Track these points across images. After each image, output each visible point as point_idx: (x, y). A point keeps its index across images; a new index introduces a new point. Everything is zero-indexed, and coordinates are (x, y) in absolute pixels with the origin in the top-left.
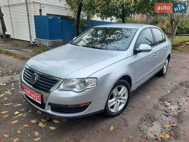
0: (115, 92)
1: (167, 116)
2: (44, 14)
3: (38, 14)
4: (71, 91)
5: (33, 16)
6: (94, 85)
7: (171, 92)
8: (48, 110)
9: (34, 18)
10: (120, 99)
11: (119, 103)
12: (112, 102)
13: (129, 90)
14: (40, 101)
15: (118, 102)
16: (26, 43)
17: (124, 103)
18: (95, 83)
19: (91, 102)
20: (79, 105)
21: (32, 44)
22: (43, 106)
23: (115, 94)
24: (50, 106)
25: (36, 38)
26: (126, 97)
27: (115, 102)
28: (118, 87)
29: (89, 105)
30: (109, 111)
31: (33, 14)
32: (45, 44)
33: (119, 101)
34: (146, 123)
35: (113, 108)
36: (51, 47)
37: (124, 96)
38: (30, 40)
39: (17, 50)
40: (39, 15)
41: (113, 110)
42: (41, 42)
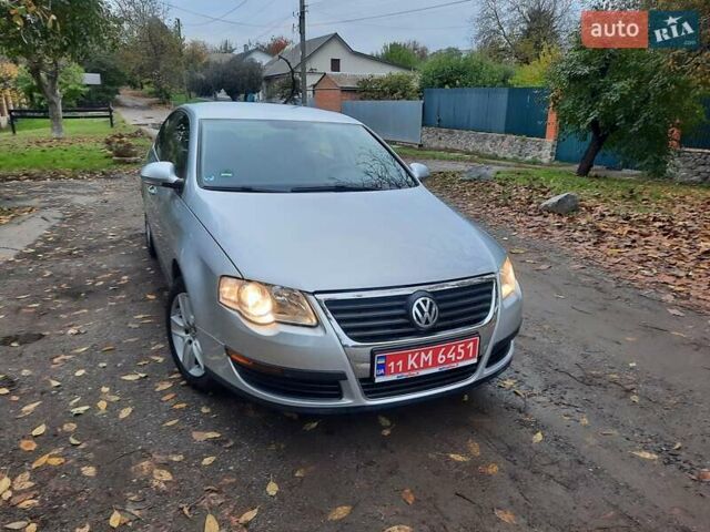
14: (472, 357)
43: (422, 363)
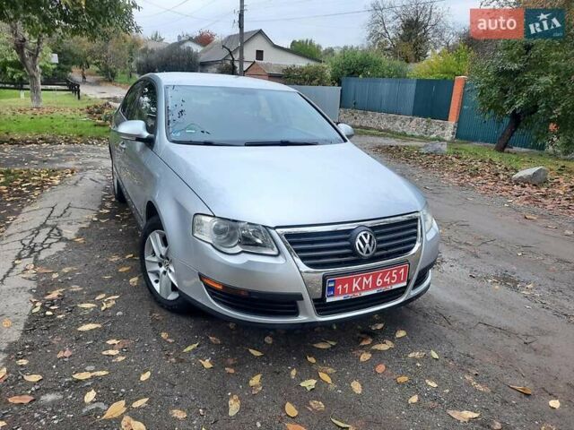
43: (363, 286)
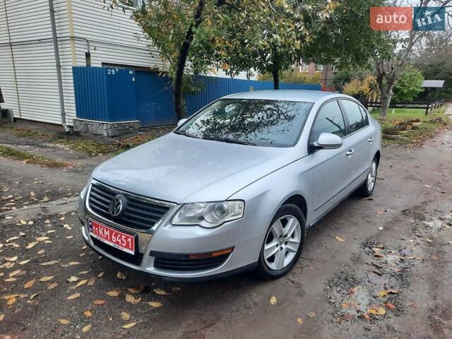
0: (277, 227)
1: (380, 275)
2: (96, 63)
3: (82, 63)
4: (197, 227)
5: (71, 67)
6: (240, 214)
7: (386, 229)
8: (149, 267)
9: (74, 72)
10: (286, 243)
11: (284, 251)
12: (272, 248)
13: (302, 224)
14: (132, 249)
15: (281, 248)
16: (52, 127)
17: (293, 251)
18: (240, 210)
19: (233, 248)
20: (211, 253)
21: (67, 130)
22: (137, 259)
23: (277, 232)
24: (153, 259)
25: (78, 116)
26: (297, 239)
27: (277, 249)
28: (282, 218)
29: (230, 254)
30: (265, 267)
31: (71, 64)
32: (99, 132)
33: (283, 246)
34: (339, 289)
35: (273, 262)
36: (113, 137)
37: (293, 236)
38: (61, 123)
39: (33, 145)
40: (85, 65)
41: (273, 266)
42: (89, 126)
43: (105, 235)
